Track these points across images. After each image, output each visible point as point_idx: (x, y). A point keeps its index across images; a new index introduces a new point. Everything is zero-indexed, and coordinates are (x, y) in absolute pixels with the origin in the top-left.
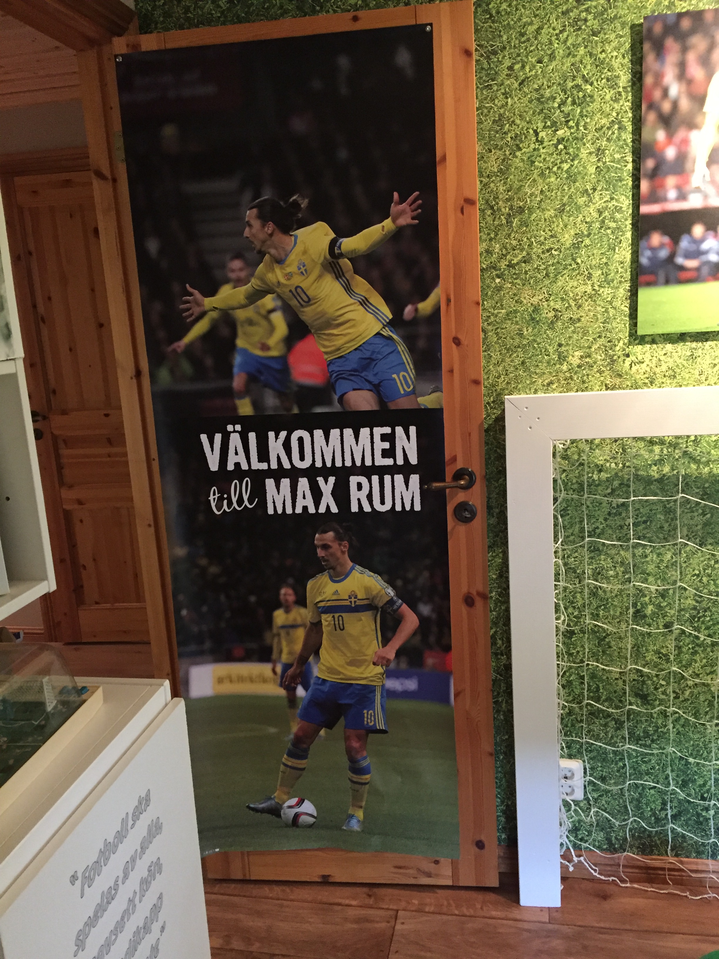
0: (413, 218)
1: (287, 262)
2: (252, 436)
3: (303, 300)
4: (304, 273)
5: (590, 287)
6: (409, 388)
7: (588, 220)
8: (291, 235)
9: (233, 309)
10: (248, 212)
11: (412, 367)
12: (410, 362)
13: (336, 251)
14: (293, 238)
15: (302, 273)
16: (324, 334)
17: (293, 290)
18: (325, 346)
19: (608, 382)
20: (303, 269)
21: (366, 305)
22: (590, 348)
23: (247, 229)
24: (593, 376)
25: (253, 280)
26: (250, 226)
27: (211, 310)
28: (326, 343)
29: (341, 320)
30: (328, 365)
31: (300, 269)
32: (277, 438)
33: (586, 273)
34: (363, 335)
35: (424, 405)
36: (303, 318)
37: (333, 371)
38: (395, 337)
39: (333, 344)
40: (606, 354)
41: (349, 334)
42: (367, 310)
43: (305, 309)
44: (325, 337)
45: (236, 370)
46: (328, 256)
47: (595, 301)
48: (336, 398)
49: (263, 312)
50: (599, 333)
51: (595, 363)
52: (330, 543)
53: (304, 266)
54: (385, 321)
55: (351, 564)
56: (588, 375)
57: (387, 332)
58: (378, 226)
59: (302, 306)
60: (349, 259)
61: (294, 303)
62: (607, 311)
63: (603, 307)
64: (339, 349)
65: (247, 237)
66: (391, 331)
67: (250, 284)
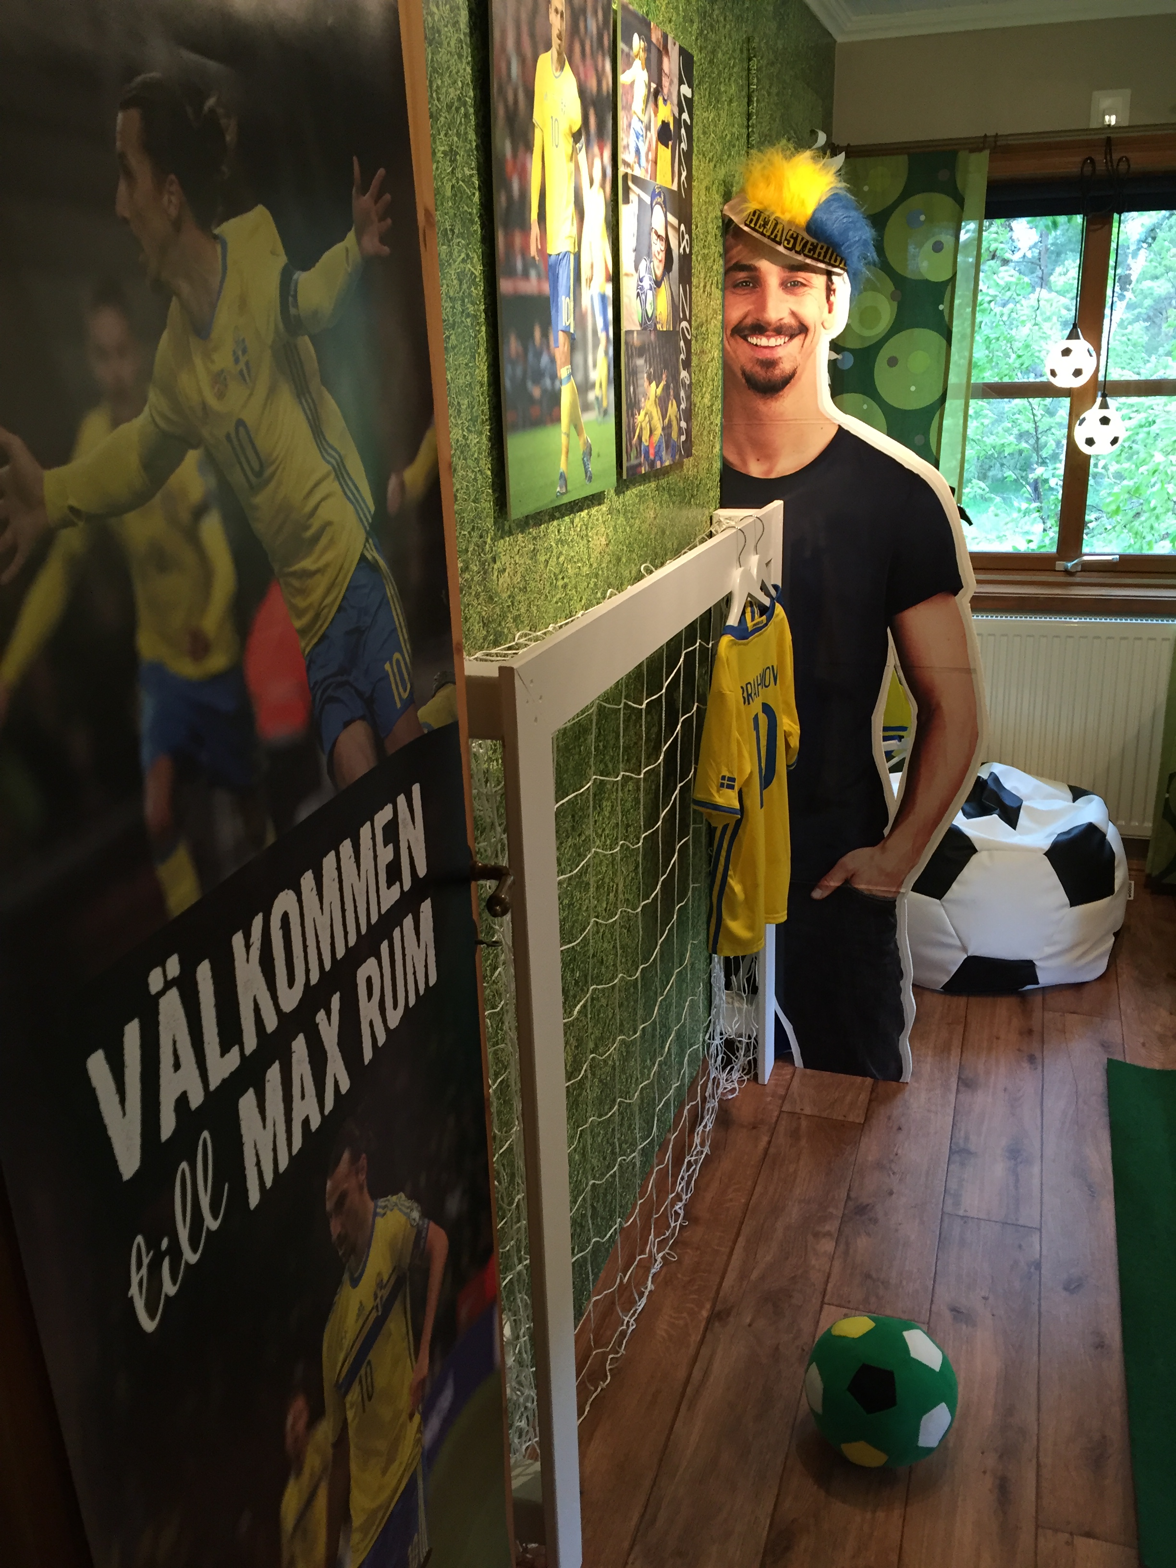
0: (383, 240)
1: (214, 335)
2: (204, 972)
3: (252, 469)
4: (245, 371)
5: (461, 431)
6: (405, 690)
7: (451, 294)
8: (216, 237)
9: (119, 509)
10: (120, 116)
11: (406, 637)
12: (403, 624)
13: (293, 311)
14: (219, 248)
15: (241, 372)
16: (294, 574)
17: (233, 435)
18: (300, 614)
19: (484, 613)
20: (242, 365)
21: (343, 478)
22: (467, 551)
23: (123, 187)
24: (473, 606)
25: (154, 396)
26: (129, 175)
27: (66, 523)
28: (301, 603)
29: (316, 524)
30: (308, 668)
31: (237, 361)
32: (248, 947)
33: (456, 403)
34: (346, 566)
35: (429, 726)
36: (259, 527)
37: (316, 683)
38: (382, 563)
39: (309, 601)
40: (479, 561)
41: (327, 566)
42: (346, 494)
43: (258, 499)
44: (296, 583)
45: (146, 752)
46: (281, 326)
47: (465, 459)
48: (324, 759)
49: (185, 516)
50: (473, 521)
51: (472, 579)
52: (346, 1186)
53: (244, 351)
54: (367, 520)
55: (371, 1205)
56: (469, 605)
57: (373, 554)
58: (339, 248)
59: (251, 487)
60: (312, 338)
61: (237, 478)
62: (475, 480)
63: (473, 471)
64: (317, 616)
65: (125, 221)
66: (376, 548)
67: (146, 409)
